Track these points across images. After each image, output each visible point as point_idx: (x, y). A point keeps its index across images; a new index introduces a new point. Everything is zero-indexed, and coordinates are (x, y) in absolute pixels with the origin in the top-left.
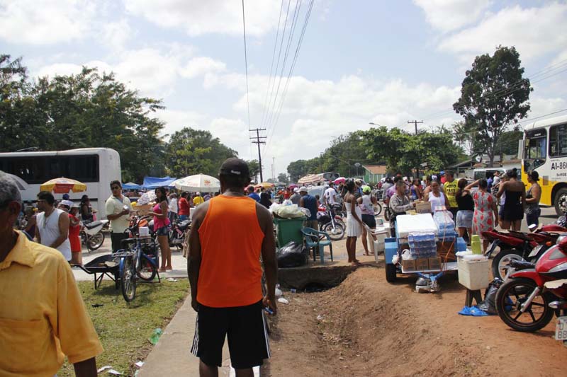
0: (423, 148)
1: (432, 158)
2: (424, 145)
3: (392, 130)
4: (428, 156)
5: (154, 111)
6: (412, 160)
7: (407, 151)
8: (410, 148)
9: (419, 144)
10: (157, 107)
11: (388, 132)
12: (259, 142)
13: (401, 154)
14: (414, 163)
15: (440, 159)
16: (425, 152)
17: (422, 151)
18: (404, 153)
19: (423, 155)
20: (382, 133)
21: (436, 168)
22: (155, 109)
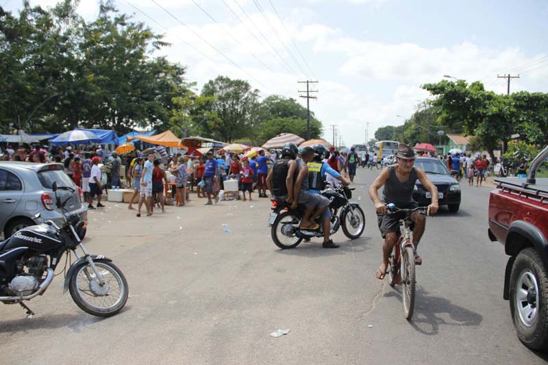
0: (515, 110)
1: (526, 124)
2: (515, 106)
3: (474, 84)
4: (521, 122)
5: (158, 48)
6: (495, 127)
7: (490, 114)
8: (495, 109)
9: (510, 104)
10: (162, 44)
11: (467, 87)
12: (308, 97)
13: (481, 117)
14: (499, 132)
15: (539, 126)
16: (517, 117)
17: (512, 114)
18: (484, 115)
19: (514, 120)
20: (457, 88)
21: (532, 140)
22: (160, 46)
